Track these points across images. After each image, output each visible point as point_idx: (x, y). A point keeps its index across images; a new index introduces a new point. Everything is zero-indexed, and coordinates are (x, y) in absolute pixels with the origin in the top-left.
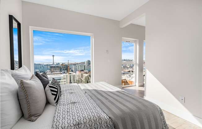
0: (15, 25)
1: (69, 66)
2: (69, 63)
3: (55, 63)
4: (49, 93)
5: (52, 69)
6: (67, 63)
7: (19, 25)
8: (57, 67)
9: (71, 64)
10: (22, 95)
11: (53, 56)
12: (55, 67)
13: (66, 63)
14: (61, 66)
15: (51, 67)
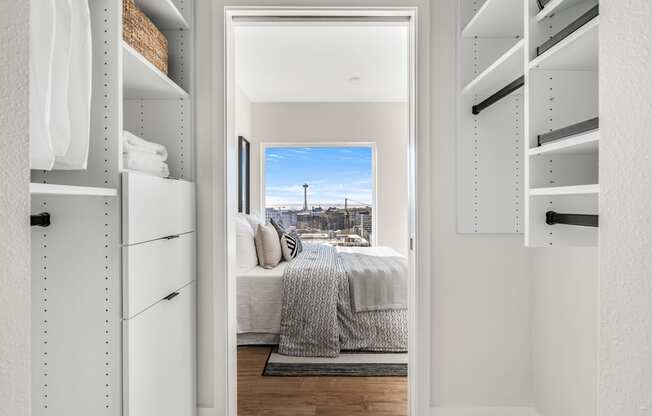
0: (244, 143)
1: (348, 216)
2: (348, 207)
3: (310, 208)
4: (285, 245)
5: (303, 224)
6: (343, 208)
7: (248, 144)
8: (314, 217)
9: (355, 210)
10: (258, 240)
11: (306, 186)
12: (309, 218)
13: (340, 208)
14: (327, 216)
15: (300, 218)
